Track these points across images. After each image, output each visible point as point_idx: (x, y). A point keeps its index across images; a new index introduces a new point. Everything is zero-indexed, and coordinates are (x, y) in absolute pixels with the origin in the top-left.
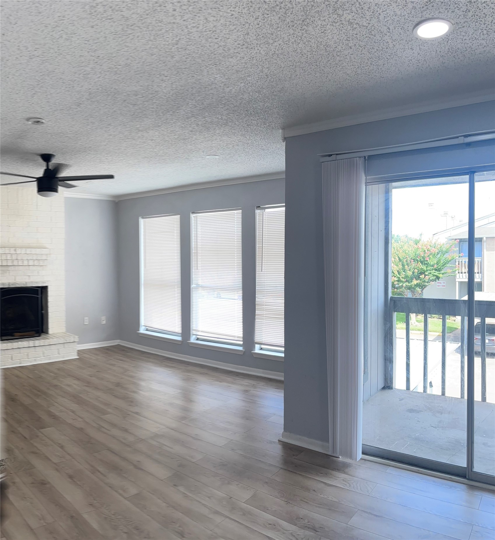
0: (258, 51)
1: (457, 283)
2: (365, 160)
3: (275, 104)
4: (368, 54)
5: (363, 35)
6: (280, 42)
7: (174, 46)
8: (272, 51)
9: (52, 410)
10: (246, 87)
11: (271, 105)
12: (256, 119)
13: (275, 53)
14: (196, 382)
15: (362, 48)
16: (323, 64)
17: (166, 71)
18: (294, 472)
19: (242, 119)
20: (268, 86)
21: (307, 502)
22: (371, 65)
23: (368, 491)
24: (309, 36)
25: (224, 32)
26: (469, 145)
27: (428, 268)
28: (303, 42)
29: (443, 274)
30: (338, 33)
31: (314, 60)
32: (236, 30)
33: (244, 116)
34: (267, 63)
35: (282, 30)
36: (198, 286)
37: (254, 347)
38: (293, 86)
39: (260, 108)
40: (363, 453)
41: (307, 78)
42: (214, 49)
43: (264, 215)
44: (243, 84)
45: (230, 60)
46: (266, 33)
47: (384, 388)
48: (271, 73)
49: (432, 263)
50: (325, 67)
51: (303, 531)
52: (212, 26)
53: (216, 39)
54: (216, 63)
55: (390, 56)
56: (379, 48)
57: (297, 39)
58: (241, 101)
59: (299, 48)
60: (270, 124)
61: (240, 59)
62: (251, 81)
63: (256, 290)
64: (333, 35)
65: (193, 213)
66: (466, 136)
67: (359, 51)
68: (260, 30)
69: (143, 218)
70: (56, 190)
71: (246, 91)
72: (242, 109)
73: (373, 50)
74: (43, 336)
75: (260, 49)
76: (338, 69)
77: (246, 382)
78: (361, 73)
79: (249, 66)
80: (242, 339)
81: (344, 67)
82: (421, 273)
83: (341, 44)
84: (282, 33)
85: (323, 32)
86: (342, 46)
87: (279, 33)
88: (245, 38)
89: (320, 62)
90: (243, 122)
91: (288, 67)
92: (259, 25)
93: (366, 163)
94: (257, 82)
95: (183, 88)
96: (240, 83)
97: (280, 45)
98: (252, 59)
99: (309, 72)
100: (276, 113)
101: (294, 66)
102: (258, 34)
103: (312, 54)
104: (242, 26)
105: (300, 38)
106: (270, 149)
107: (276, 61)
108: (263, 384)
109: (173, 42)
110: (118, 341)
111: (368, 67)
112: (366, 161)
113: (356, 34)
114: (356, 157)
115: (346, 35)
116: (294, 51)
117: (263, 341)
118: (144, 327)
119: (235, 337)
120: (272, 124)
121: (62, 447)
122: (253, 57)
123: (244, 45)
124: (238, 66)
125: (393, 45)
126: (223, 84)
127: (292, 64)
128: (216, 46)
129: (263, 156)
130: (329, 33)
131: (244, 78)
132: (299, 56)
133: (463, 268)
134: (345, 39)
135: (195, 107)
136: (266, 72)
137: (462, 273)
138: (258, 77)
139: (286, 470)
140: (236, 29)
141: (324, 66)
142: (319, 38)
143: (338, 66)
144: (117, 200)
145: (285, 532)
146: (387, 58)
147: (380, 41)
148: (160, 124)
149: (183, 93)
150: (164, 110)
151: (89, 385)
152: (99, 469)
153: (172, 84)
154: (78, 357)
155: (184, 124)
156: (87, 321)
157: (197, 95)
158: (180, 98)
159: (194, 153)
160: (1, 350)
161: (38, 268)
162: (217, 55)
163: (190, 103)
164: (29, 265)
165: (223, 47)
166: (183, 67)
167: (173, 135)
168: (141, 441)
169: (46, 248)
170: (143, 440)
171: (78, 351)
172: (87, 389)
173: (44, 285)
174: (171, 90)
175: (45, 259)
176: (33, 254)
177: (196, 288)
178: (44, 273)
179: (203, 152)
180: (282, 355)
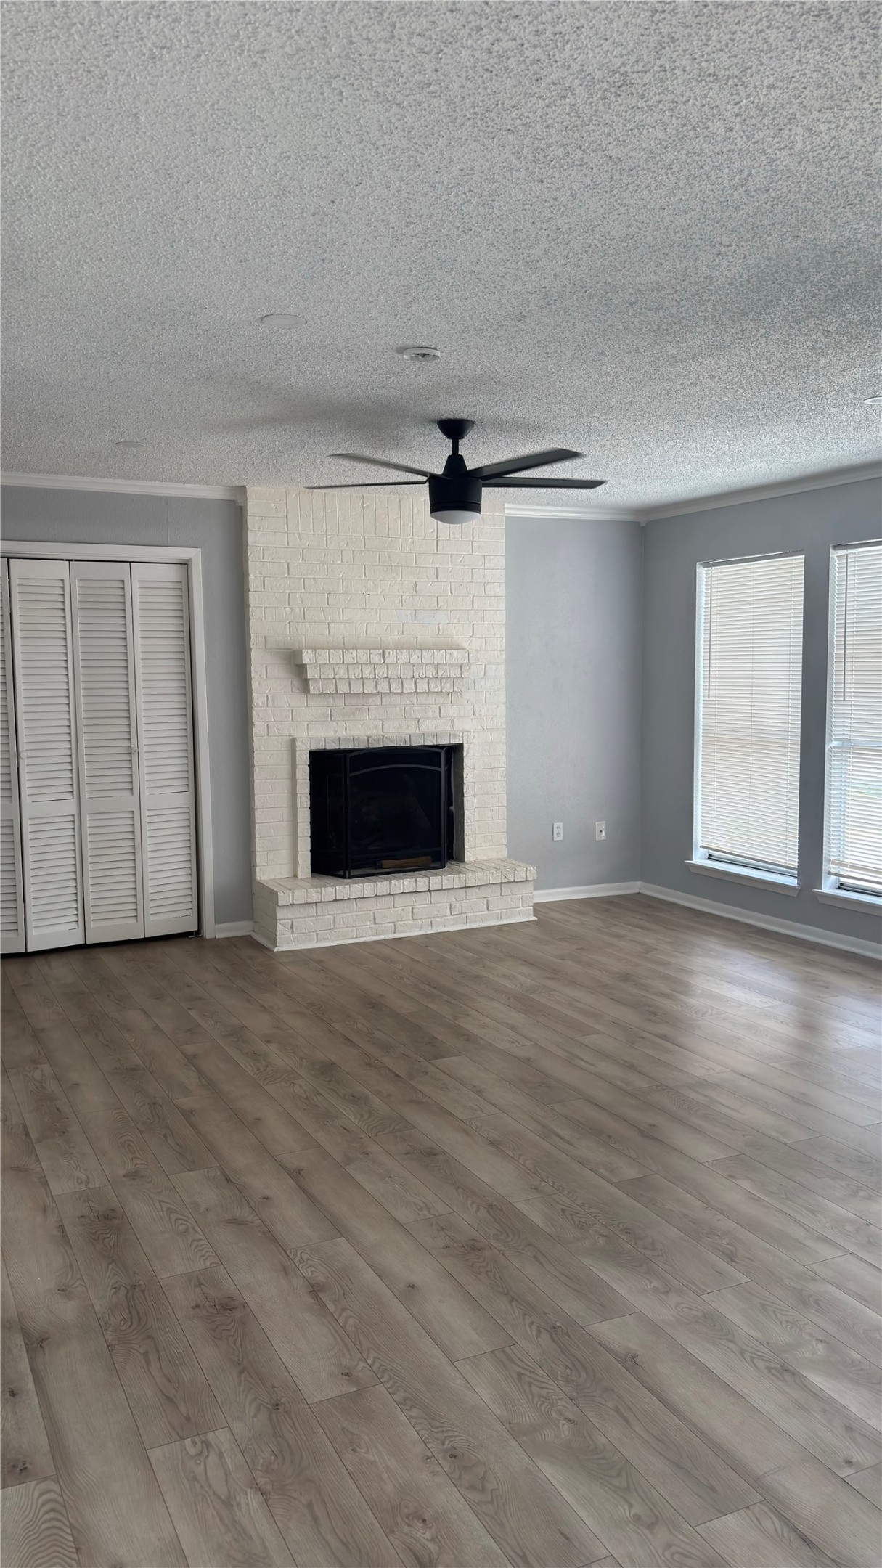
7: (736, 190)
9: (467, 1025)
14: (827, 988)
17: (727, 235)
36: (845, 744)
42: (841, 177)
53: (842, 158)
65: (837, 547)
69: (706, 565)
70: (476, 508)
74: (450, 866)
95: (773, 262)
110: (639, 883)
118: (704, 850)
121: (479, 1092)
128: (845, 171)
135: (814, 297)
144: (645, 519)
148: (728, 342)
149: (776, 272)
150: (734, 313)
151: (556, 976)
152: (559, 1131)
153: (744, 258)
154: (535, 918)
155: (789, 335)
156: (561, 832)
157: (814, 270)
158: (770, 283)
159: (828, 396)
160: (349, 899)
161: (440, 700)
162: (851, 188)
163: (798, 291)
164: (418, 691)
165: (862, 169)
166: (767, 222)
167: (765, 362)
168: (664, 1089)
169: (459, 648)
170: (670, 1088)
171: (535, 904)
172: (550, 984)
173: (453, 742)
174: (744, 269)
175: (457, 677)
176: (427, 664)
177: (840, 750)
178: (453, 711)
179: (854, 391)
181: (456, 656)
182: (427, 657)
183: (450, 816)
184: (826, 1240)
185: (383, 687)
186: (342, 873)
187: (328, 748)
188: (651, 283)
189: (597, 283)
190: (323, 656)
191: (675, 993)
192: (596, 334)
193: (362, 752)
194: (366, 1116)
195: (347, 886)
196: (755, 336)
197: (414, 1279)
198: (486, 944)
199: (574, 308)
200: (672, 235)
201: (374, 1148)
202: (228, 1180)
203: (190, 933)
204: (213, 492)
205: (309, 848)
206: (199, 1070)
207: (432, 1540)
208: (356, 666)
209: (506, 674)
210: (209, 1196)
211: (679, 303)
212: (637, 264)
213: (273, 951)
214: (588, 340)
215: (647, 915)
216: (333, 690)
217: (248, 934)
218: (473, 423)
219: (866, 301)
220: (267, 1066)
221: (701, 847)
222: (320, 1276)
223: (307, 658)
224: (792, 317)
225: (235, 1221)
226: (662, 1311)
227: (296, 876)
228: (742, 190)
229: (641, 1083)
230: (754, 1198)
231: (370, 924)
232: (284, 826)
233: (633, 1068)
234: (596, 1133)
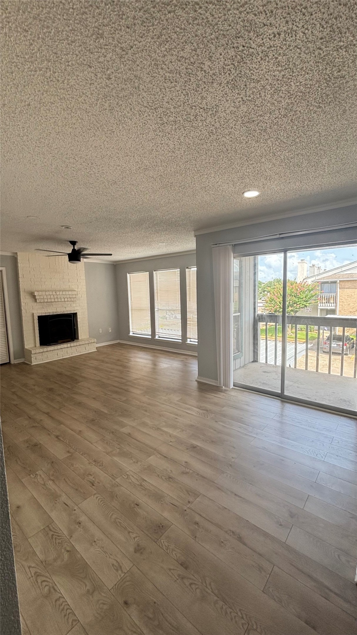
1: (319, 310)
3: (188, 222)
12: (181, 228)
18: (201, 392)
19: (173, 228)
21: (205, 402)
26: (282, 238)
27: (299, 300)
29: (309, 304)
37: (187, 340)
40: (234, 386)
43: (189, 271)
47: (253, 362)
49: (302, 297)
51: (202, 411)
58: (171, 221)
60: (188, 229)
62: (174, 214)
65: (155, 271)
66: (280, 234)
69: (129, 273)
70: (80, 261)
71: (173, 218)
72: (173, 224)
74: (75, 341)
80: (181, 337)
82: (295, 303)
96: (170, 215)
100: (190, 225)
108: (191, 358)
110: (118, 340)
112: (233, 247)
114: (228, 245)
117: (191, 337)
118: (132, 332)
119: (178, 336)
121: (89, 389)
126: (162, 216)
133: (323, 300)
135: (150, 224)
137: (322, 303)
144: (115, 264)
145: (194, 411)
148: (134, 231)
149: (143, 219)
150: (135, 226)
152: (108, 393)
153: (137, 216)
154: (97, 350)
155: (145, 231)
156: (101, 331)
157: (150, 220)
158: (142, 221)
160: (51, 351)
161: (71, 302)
163: (147, 223)
164: (65, 301)
166: (142, 210)
167: (141, 235)
169: (75, 291)
170: (130, 381)
171: (96, 347)
172: (102, 364)
173: (75, 312)
174: (137, 218)
175: (75, 297)
176: (67, 295)
177: (158, 311)
178: (74, 305)
179: (157, 242)
180: (197, 343)
181: (74, 293)
182: (67, 293)
183: (75, 329)
184: (163, 404)
185: (56, 300)
186: (48, 345)
187: (42, 315)
188: (119, 218)
189: (108, 217)
190: (40, 293)
193: (52, 315)
194: (63, 398)
195: (50, 348)
196: (139, 230)
197: (80, 429)
199: (103, 221)
200: (124, 210)
201: (66, 404)
202: (30, 418)
203: (8, 363)
204: (9, 254)
205: (39, 339)
206: (17, 395)
207: (93, 478)
208: (49, 295)
209: (87, 296)
210: (26, 422)
211: (124, 223)
212: (116, 215)
213: (31, 365)
214: (105, 228)
215: (121, 347)
216: (43, 301)
217: (24, 361)
218: (78, 241)
219: (160, 226)
220: (35, 391)
222: (58, 434)
223: (36, 294)
224: (146, 228)
225: (33, 427)
226: (134, 424)
227: (36, 346)
228: (137, 204)
229: (124, 381)
230: (149, 399)
231: (56, 356)
232: (32, 335)
233: (122, 378)
234: (116, 392)
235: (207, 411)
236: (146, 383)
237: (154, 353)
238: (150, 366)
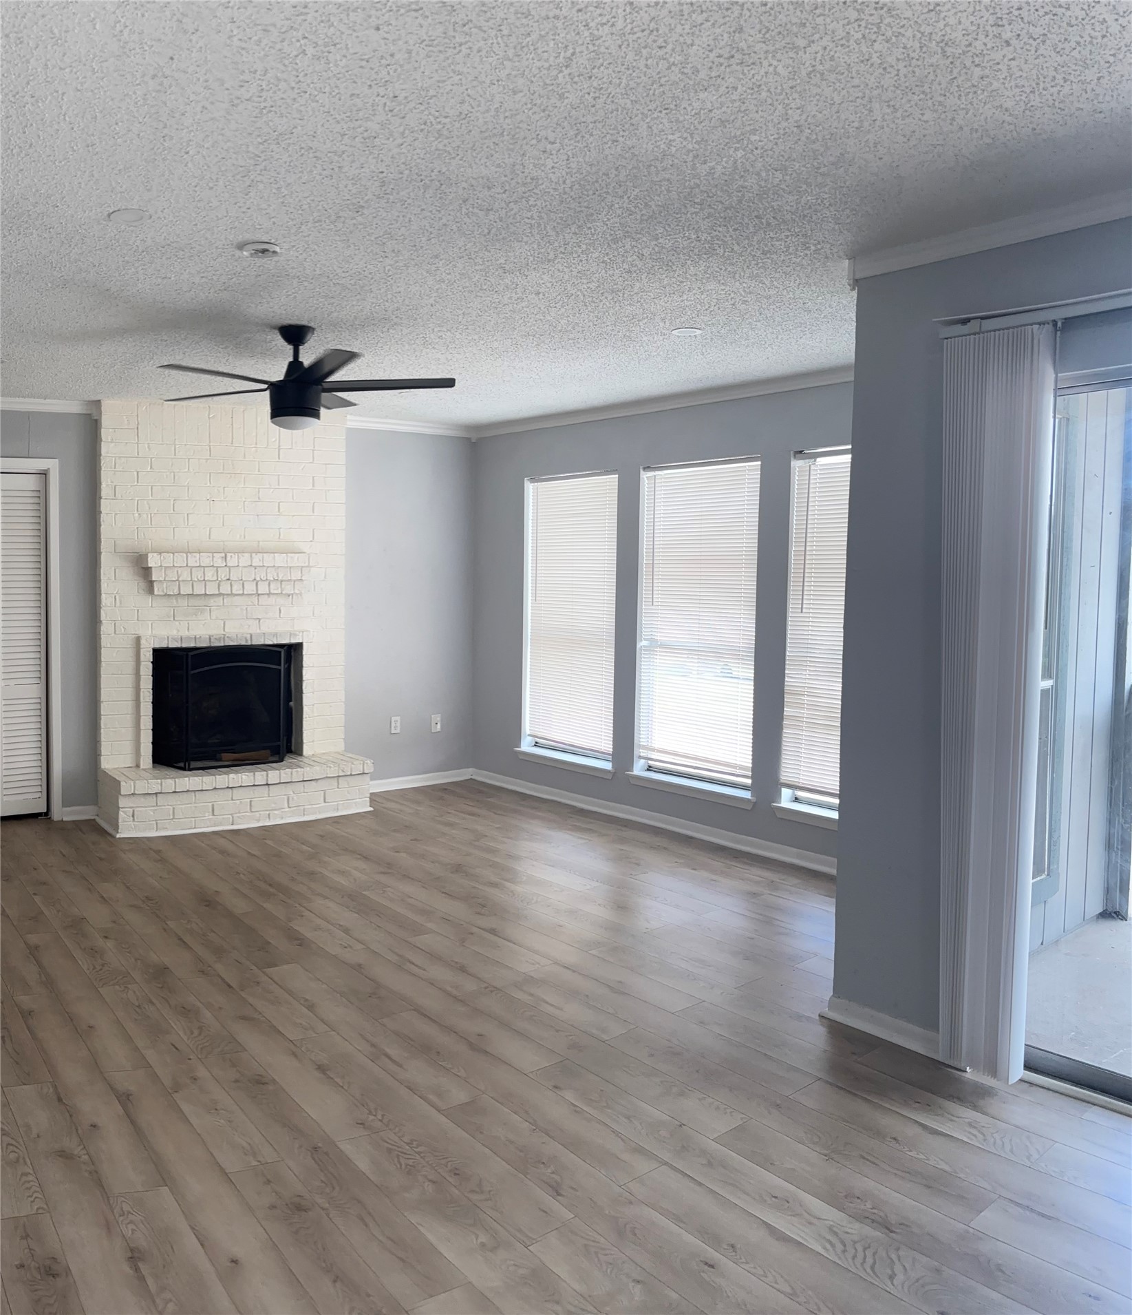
0: (771, 69)
2: (1056, 331)
3: (826, 196)
4: (1053, 54)
5: (1037, 10)
6: (824, 42)
7: (561, 72)
8: (807, 64)
9: (298, 926)
10: (749, 158)
11: (817, 199)
12: (784, 237)
13: (814, 70)
14: (638, 865)
15: (1038, 41)
16: (938, 87)
17: (552, 129)
18: (849, 1091)
19: (748, 238)
20: (804, 154)
21: (874, 1164)
22: (1065, 82)
23: (1029, 1158)
24: (898, 21)
25: (679, 29)
28: (884, 37)
30: (971, 9)
31: (915, 79)
32: (709, 24)
33: (752, 230)
34: (796, 95)
35: (827, 12)
36: (655, 645)
37: (778, 795)
38: (868, 149)
39: (788, 208)
40: (1028, 1067)
41: (901, 127)
42: (659, 73)
43: (812, 472)
44: (740, 153)
45: (702, 95)
46: (786, 24)
47: (1102, 915)
48: (809, 120)
50: (945, 96)
51: (857, 1225)
52: (646, 18)
53: (660, 47)
54: (666, 106)
55: (1114, 55)
56: (1082, 37)
57: (868, 31)
58: (740, 194)
59: (876, 52)
60: (819, 247)
61: (728, 92)
62: (760, 143)
63: (787, 658)
64: (959, 14)
65: (647, 468)
67: (1030, 50)
68: (771, 18)
69: (533, 480)
70: (315, 414)
71: (751, 170)
72: (746, 214)
73: (1066, 45)
74: (289, 760)
75: (775, 63)
76: (980, 98)
77: (756, 873)
78: (1040, 105)
79: (752, 107)
80: (750, 774)
81: (995, 93)
83: (981, 37)
84: (828, 20)
85: (932, 10)
86: (985, 41)
87: (820, 20)
88: (733, 40)
89: (931, 83)
90: (752, 245)
91: (852, 101)
92: (768, 7)
93: (1058, 338)
94: (776, 144)
95: (594, 169)
96: (733, 149)
97: (825, 48)
98: (756, 89)
99: (906, 111)
100: (830, 220)
101: (866, 99)
102: (766, 27)
103: (910, 66)
104: (724, 11)
105: (875, 29)
106: (823, 308)
107: (819, 91)
108: (796, 881)
109: (558, 61)
110: (471, 770)
111: (1058, 88)
112: (1059, 333)
113: (1020, 9)
114: (1031, 325)
115: (992, 14)
116: (862, 61)
117: (801, 781)
118: (531, 738)
119: (735, 767)
120: (822, 248)
121: (311, 1007)
122: (760, 86)
123: (733, 57)
124: (724, 109)
125: (1121, 25)
126: (691, 155)
127: (860, 94)
128: (663, 65)
129: (809, 327)
130: (949, 10)
131: (742, 137)
132: (876, 74)
134: (991, 22)
135: (631, 215)
136: (796, 118)
138: (778, 133)
139: (831, 1084)
140: (707, 21)
141: (943, 92)
142: (924, 26)
143: (979, 92)
144: (474, 436)
145: (815, 1221)
146: (1108, 62)
147: (1083, 19)
148: (551, 256)
149: (597, 182)
150: (558, 223)
151: (390, 871)
152: (388, 1051)
153: (568, 160)
154: (372, 809)
155: (607, 254)
156: (398, 724)
157: (631, 184)
158: (591, 192)
159: (641, 324)
160: (188, 791)
161: (281, 600)
162: (667, 87)
163: (617, 206)
164: (259, 592)
165: (679, 65)
166: (589, 119)
167: (585, 281)
168: (492, 991)
169: (299, 552)
170: (498, 989)
171: (371, 794)
172: (383, 878)
173: (293, 641)
174: (567, 174)
175: (298, 580)
176: (268, 567)
177: (651, 648)
178: (294, 611)
179: (663, 320)
180: (835, 815)
181: (295, 560)
182: (268, 560)
183: (289, 712)
184: (640, 1151)
185: (225, 589)
186: (182, 765)
187: (170, 646)
188: (483, 178)
189: (432, 171)
190: (168, 560)
191: (503, 881)
192: (431, 233)
193: (206, 650)
194: (196, 1032)
195: (187, 779)
196: (576, 252)
198: (321, 836)
199: (409, 201)
200: (502, 121)
201: (202, 1072)
202: (60, 1100)
203: (40, 814)
204: (73, 407)
205: (151, 740)
206: (39, 964)
208: (199, 569)
209: (346, 577)
210: (41, 1118)
211: (508, 206)
212: (469, 151)
213: (113, 837)
214: (424, 239)
215: (478, 801)
216: (176, 592)
217: (92, 818)
218: (314, 329)
219: (678, 225)
220: (103, 965)
221: (529, 735)
222: (140, 1237)
223: (153, 561)
224: (611, 235)
225: (63, 1154)
226: (489, 1276)
227: (138, 766)
228: (566, 72)
229: (470, 986)
232: (129, 719)
233: (462, 969)
234: (425, 1050)
235: (887, 1227)
236: (573, 1012)
237: (622, 841)
238: (599, 911)
